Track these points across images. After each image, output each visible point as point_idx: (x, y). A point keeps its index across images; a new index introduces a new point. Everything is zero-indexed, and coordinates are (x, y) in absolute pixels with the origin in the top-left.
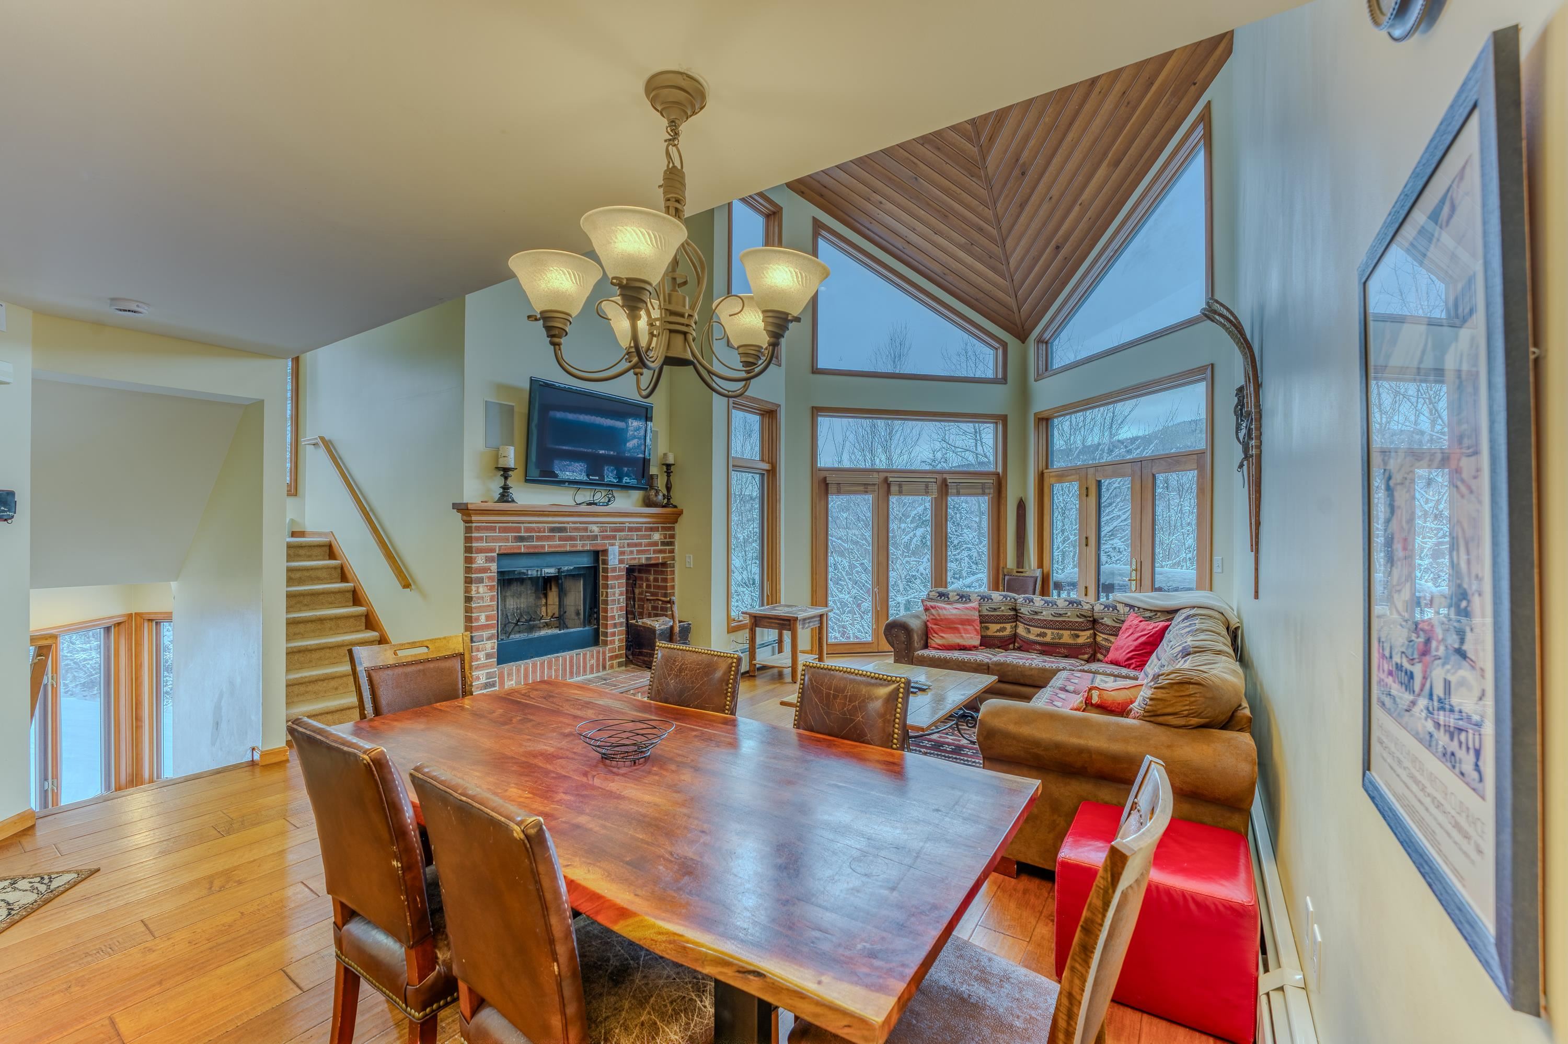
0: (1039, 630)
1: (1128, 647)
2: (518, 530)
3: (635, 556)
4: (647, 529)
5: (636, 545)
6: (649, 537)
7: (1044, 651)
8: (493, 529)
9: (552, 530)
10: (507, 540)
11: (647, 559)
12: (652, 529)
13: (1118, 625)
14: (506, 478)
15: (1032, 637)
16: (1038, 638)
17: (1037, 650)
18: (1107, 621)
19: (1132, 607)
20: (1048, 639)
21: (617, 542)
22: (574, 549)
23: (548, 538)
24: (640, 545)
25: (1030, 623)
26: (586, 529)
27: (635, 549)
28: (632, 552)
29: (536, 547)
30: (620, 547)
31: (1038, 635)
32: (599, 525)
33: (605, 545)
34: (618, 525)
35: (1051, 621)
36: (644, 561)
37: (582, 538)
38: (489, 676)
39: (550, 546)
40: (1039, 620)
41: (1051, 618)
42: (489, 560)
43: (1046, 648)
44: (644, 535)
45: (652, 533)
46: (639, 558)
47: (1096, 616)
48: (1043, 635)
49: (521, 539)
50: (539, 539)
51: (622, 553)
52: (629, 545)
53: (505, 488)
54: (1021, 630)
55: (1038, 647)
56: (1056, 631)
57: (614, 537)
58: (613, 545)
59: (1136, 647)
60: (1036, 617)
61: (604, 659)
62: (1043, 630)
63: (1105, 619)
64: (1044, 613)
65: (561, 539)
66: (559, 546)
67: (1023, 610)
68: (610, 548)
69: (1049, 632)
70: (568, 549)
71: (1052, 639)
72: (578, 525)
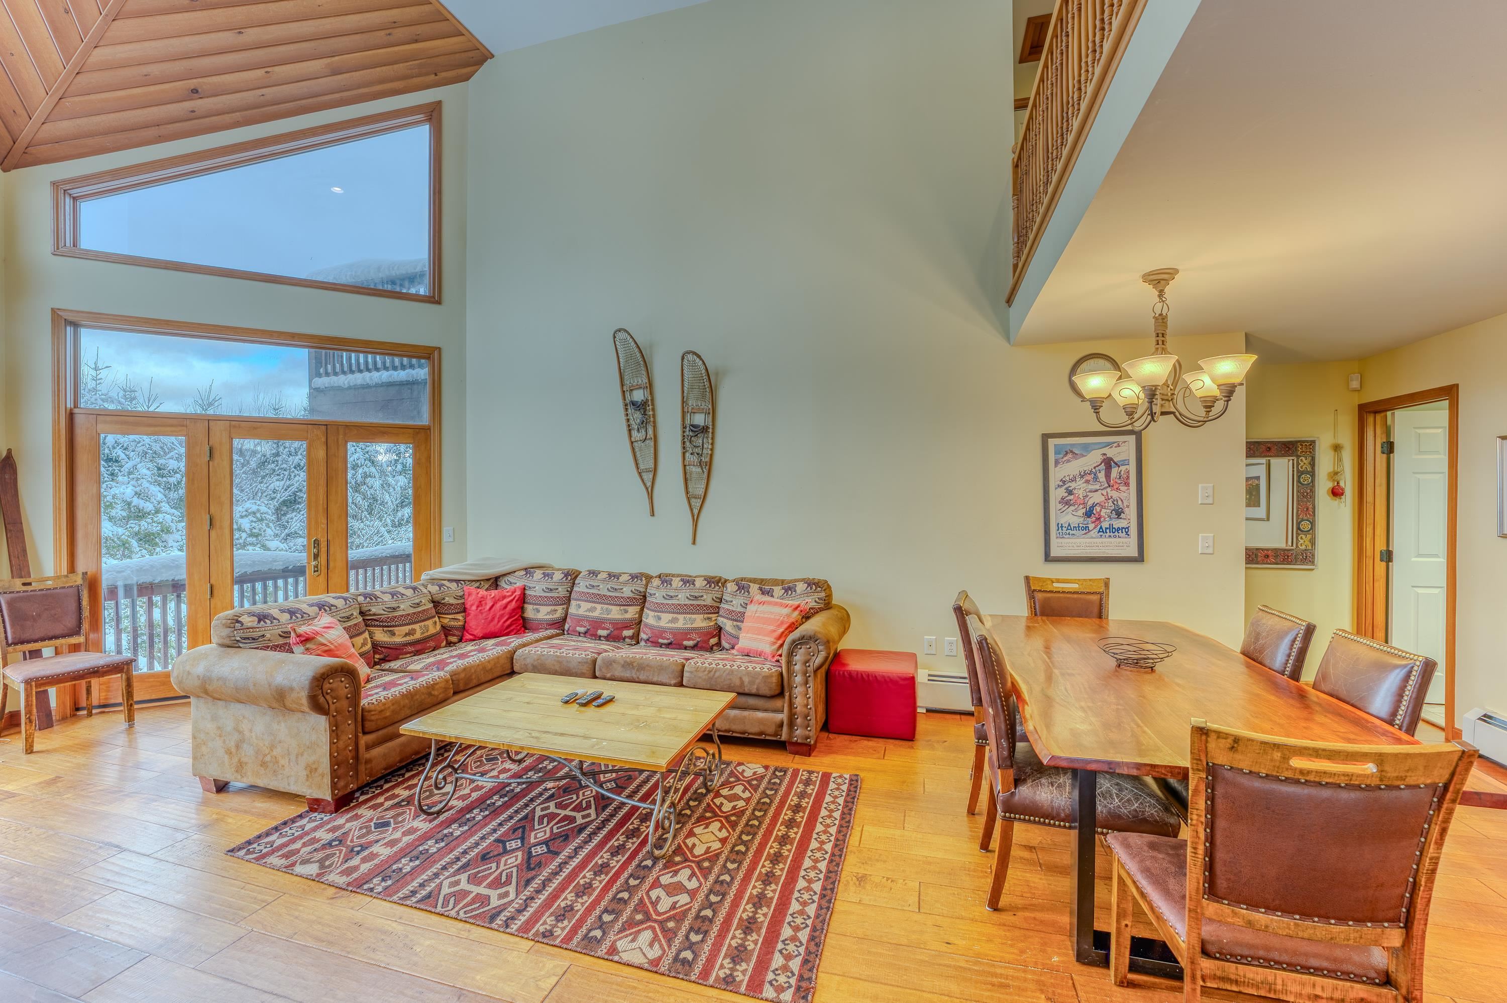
0: (406, 629)
1: (502, 616)
7: (417, 651)
13: (460, 602)
15: (398, 639)
16: (408, 638)
17: (410, 653)
18: (449, 600)
19: (457, 581)
20: (418, 636)
25: (388, 624)
31: (406, 635)
35: (414, 613)
40: (402, 616)
41: (412, 611)
43: (419, 647)
47: (437, 598)
48: (411, 633)
54: (381, 636)
55: (410, 649)
56: (423, 624)
59: (511, 614)
60: (396, 614)
62: (410, 627)
63: (447, 598)
64: (402, 607)
67: (374, 610)
69: (416, 627)
71: (423, 633)
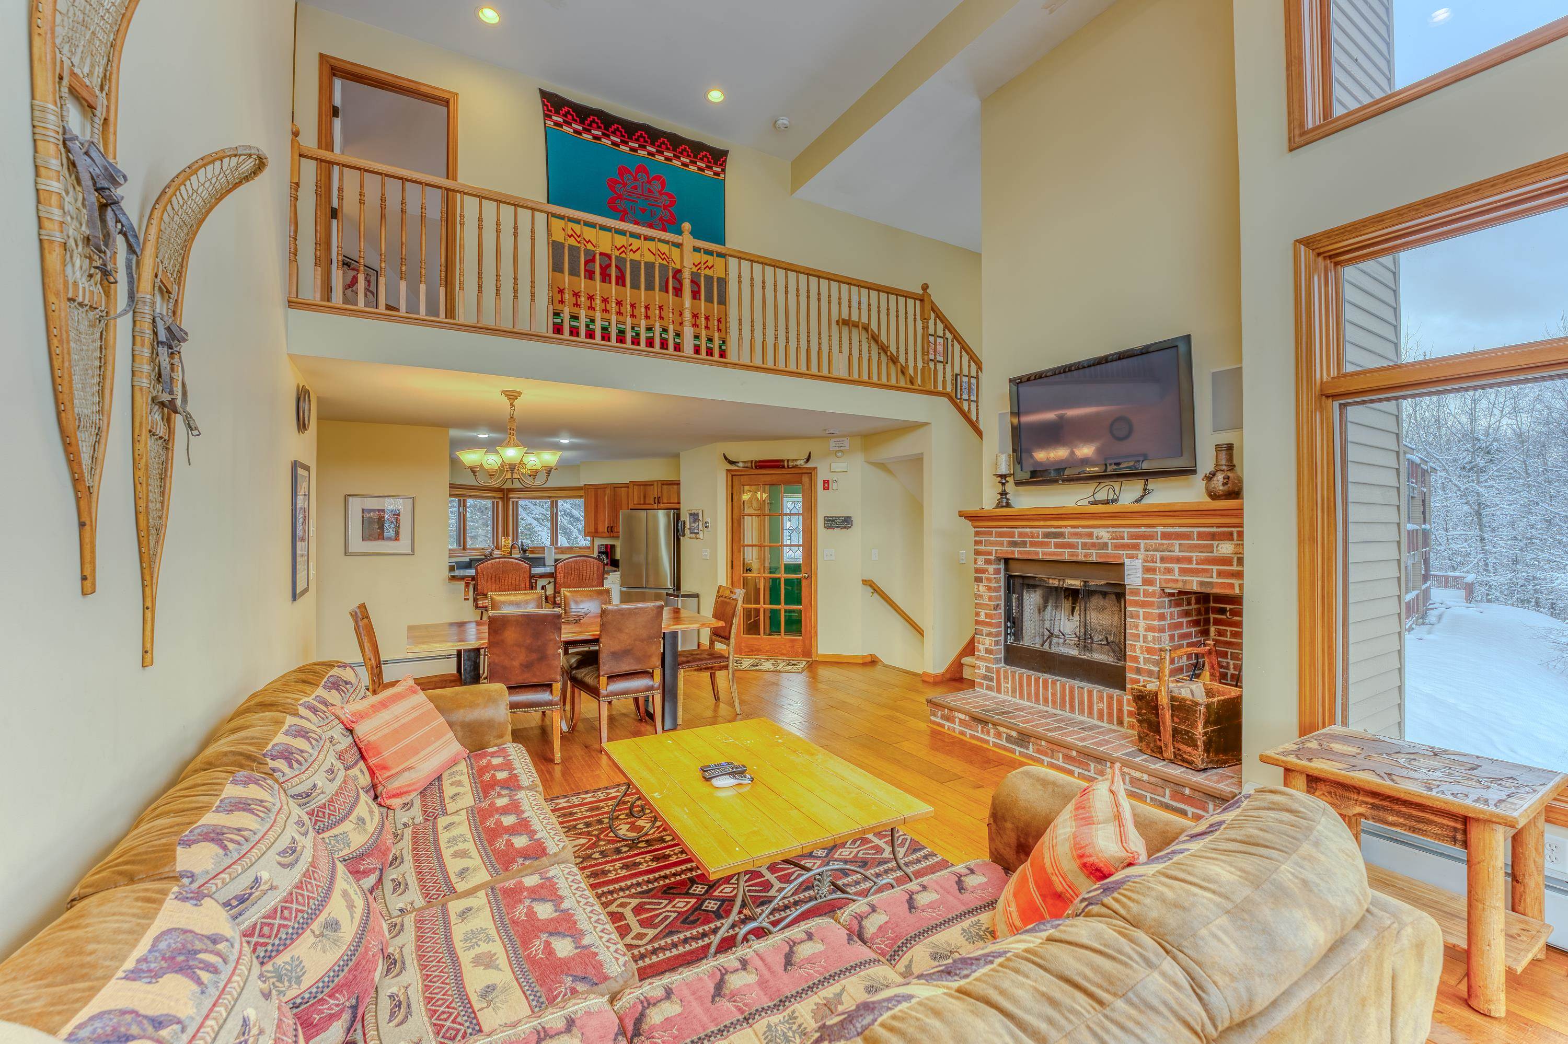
2: (1012, 535)
3: (1177, 577)
4: (1201, 536)
5: (1178, 560)
6: (1210, 548)
8: (990, 534)
9: (1047, 535)
10: (1002, 544)
11: (1201, 584)
12: (1213, 536)
14: (1003, 484)
21: (1141, 554)
22: (1074, 559)
23: (1041, 544)
24: (1189, 560)
26: (1090, 535)
27: (1176, 567)
28: (1169, 571)
29: (1029, 553)
30: (1145, 561)
32: (1110, 529)
33: (1120, 556)
34: (1143, 529)
36: (1195, 587)
37: (1084, 545)
38: (988, 669)
39: (1044, 553)
42: (988, 562)
44: (1196, 546)
45: (1215, 543)
46: (1185, 582)
49: (1015, 544)
50: (1033, 544)
51: (1147, 570)
52: (1163, 559)
53: (1003, 494)
57: (1136, 547)
58: (1132, 557)
61: (1120, 711)
65: (1057, 546)
66: (1054, 554)
68: (1127, 562)
70: (1066, 558)
72: (1080, 530)
